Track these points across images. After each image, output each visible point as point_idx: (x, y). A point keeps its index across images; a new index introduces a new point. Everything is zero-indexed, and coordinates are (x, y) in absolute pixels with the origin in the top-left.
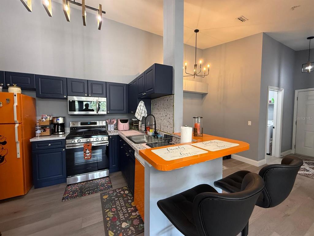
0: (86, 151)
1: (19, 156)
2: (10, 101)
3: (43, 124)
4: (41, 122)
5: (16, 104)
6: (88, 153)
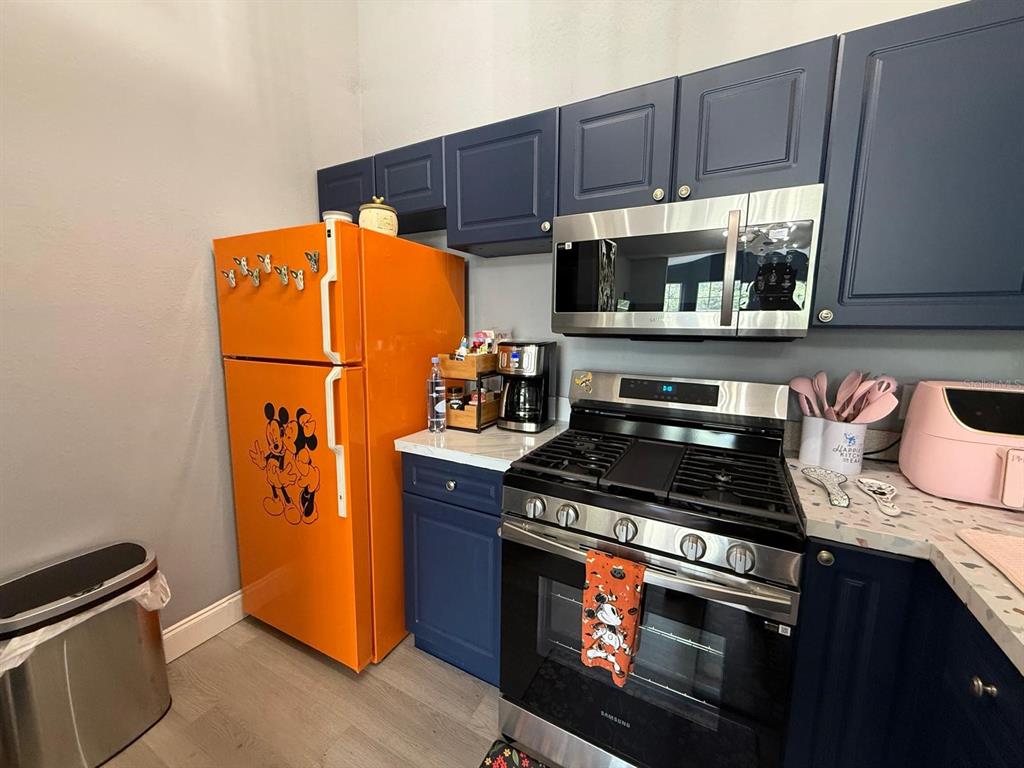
0: (599, 608)
1: (343, 510)
2: (319, 262)
3: (454, 374)
4: (449, 362)
5: (332, 273)
6: (612, 628)
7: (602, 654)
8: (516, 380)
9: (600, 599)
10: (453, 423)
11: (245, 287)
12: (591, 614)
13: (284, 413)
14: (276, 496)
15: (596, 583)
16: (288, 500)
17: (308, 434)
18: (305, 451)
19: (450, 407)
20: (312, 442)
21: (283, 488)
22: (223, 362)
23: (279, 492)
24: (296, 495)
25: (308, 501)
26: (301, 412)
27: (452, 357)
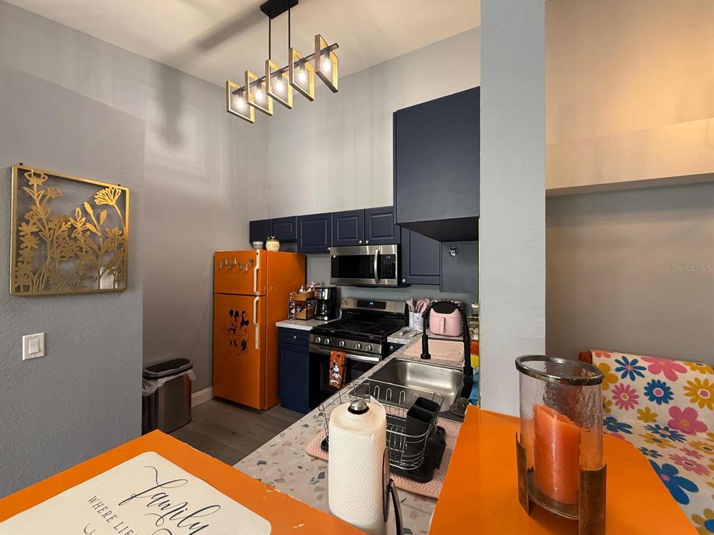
0: (334, 367)
1: (257, 346)
2: (253, 262)
3: (298, 299)
4: (297, 295)
5: (257, 267)
6: (337, 373)
7: (335, 381)
8: (321, 301)
9: (334, 364)
10: (298, 317)
11: (226, 269)
12: (332, 369)
13: (237, 313)
14: (231, 344)
15: (333, 360)
16: (236, 345)
17: (245, 320)
18: (244, 326)
19: (296, 311)
20: (247, 323)
21: (234, 342)
22: (214, 296)
23: (233, 343)
24: (239, 343)
25: (244, 345)
26: (244, 312)
27: (298, 293)
